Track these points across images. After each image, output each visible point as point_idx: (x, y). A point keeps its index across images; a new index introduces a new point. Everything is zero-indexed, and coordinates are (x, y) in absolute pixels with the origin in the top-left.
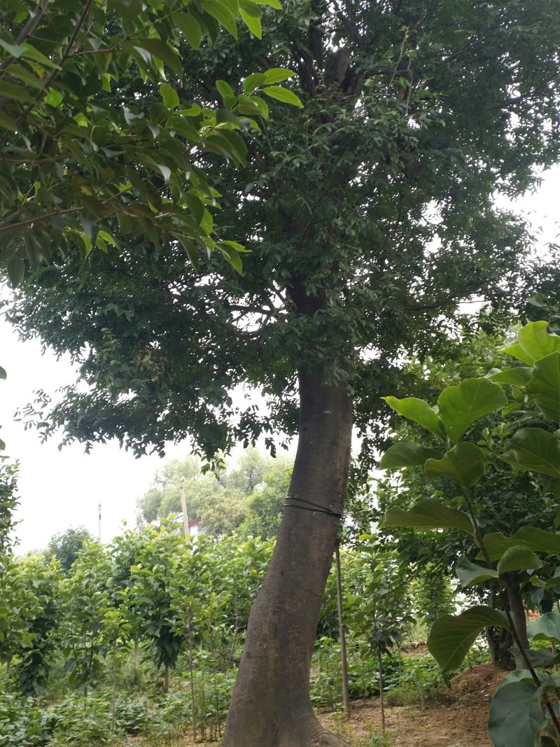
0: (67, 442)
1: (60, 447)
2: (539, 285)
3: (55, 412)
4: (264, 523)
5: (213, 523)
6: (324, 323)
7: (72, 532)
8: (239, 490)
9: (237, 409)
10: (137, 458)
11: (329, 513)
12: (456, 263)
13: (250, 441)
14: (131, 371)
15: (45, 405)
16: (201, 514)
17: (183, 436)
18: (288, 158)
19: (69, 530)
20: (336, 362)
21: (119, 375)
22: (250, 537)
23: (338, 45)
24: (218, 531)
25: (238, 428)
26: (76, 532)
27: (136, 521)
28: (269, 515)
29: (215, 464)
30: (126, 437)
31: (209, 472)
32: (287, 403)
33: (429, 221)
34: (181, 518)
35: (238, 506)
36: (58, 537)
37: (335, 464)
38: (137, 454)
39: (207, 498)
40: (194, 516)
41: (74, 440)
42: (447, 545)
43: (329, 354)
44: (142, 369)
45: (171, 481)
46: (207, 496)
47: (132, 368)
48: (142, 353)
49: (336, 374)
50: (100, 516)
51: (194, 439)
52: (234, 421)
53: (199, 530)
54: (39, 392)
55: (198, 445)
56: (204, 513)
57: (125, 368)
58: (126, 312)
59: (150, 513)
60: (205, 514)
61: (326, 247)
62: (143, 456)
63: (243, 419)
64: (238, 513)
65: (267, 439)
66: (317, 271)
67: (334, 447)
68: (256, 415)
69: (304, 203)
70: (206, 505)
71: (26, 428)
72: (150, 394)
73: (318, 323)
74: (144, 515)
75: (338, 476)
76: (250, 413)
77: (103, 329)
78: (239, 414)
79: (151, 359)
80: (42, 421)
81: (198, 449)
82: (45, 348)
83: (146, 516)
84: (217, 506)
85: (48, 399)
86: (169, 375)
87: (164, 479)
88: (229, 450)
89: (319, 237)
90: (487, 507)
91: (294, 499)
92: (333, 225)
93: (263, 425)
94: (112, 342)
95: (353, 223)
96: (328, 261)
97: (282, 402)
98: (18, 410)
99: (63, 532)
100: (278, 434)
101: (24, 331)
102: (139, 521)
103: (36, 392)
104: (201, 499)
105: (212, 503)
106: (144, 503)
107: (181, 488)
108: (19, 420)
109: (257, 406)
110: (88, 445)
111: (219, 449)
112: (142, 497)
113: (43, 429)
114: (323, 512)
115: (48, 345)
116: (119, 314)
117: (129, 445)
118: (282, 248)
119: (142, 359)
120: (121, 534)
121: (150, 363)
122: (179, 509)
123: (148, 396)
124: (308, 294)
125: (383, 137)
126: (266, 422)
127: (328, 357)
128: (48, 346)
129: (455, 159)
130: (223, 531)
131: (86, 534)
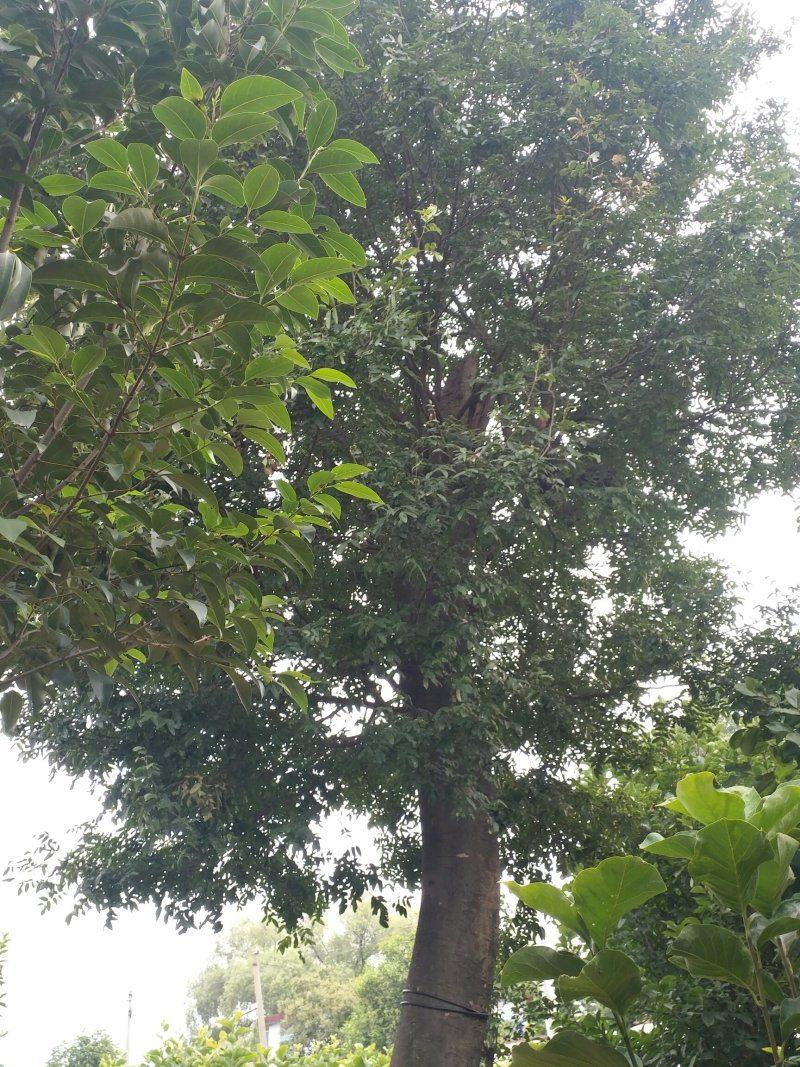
0: (80, 911)
1: (68, 920)
2: (754, 660)
3: (65, 864)
4: (381, 1020)
5: (302, 1022)
6: (450, 728)
7: (85, 1041)
8: (343, 965)
9: (329, 853)
10: (180, 933)
11: (469, 1013)
12: (633, 636)
13: (349, 903)
14: (174, 808)
15: (50, 856)
16: (285, 1006)
17: (251, 896)
18: (392, 512)
19: (80, 1038)
20: (469, 783)
21: (157, 814)
22: (359, 1045)
23: (464, 347)
24: (310, 1035)
25: (331, 883)
26: (92, 1041)
27: (184, 1019)
28: (389, 1007)
29: (299, 938)
30: (167, 901)
31: (290, 949)
32: (406, 841)
33: (596, 571)
34: (255, 1012)
35: (341, 992)
36: (63, 1050)
37: (476, 936)
38: (182, 927)
39: (294, 980)
40: (275, 1010)
41: (90, 907)
42: (658, 1055)
43: (461, 770)
44: (189, 803)
45: (240, 952)
46: (294, 976)
47: (175, 804)
48: (189, 780)
49: (470, 801)
50: (130, 1011)
51: (267, 899)
52: (326, 872)
53: (282, 1033)
54: (42, 836)
55: (273, 908)
56: (288, 1005)
57: (165, 803)
58: (170, 722)
59: (208, 1004)
60: (291, 1007)
61: (448, 622)
62: (190, 930)
63: (338, 868)
64: (342, 1005)
65: (373, 899)
66: (437, 654)
67: (474, 910)
68: (357, 862)
69: (415, 567)
70: (293, 991)
71: (20, 892)
72: (200, 840)
73: (441, 728)
74: (198, 1010)
75: (481, 955)
76: (349, 859)
77: (136, 749)
78: (332, 861)
79: (202, 789)
80: (45, 879)
81: (273, 914)
82: (54, 770)
83: (201, 1010)
84: (309, 994)
85: (55, 847)
86: (228, 809)
87: (228, 949)
88: (319, 915)
89: (438, 609)
90: (714, 992)
91: (416, 993)
92: (456, 595)
93: (368, 877)
94: (148, 767)
95: (483, 590)
96: (451, 640)
97: (397, 838)
98: (11, 866)
99: (72, 1042)
100: (392, 888)
101: (27, 747)
102: (190, 1018)
103: (38, 837)
104: (285, 981)
105: (301, 988)
106: (198, 988)
107: (255, 965)
108: (10, 880)
109: (358, 849)
110: (111, 915)
111: (305, 915)
112: (195, 979)
113: (46, 892)
114: (460, 1012)
115: (60, 765)
116: (158, 726)
117: (171, 913)
118: (388, 625)
119: (190, 787)
120: (159, 1046)
121: (201, 793)
122: (252, 998)
123: (197, 843)
124: (426, 686)
125: (516, 480)
126: (372, 873)
127: (459, 775)
128: (59, 768)
129: (619, 501)
130: (318, 1035)
131: (106, 1043)
